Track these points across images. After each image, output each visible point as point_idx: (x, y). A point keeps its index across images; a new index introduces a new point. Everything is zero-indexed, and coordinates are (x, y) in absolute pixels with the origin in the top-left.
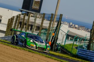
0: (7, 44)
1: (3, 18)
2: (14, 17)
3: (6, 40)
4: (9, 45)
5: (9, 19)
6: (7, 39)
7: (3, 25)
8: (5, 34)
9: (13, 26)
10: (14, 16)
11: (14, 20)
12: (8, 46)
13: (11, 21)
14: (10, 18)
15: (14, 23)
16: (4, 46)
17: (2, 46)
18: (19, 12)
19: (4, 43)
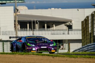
0: (88, 56)
1: (73, 22)
2: (88, 17)
3: (85, 51)
4: (92, 56)
5: (82, 22)
6: (87, 50)
7: (76, 32)
8: (81, 44)
9: (90, 29)
10: (87, 15)
11: (90, 21)
12: (90, 58)
13: (85, 23)
14: (83, 20)
15: (90, 25)
16: (85, 60)
17: (82, 60)
18: (93, 8)
19: (83, 56)
